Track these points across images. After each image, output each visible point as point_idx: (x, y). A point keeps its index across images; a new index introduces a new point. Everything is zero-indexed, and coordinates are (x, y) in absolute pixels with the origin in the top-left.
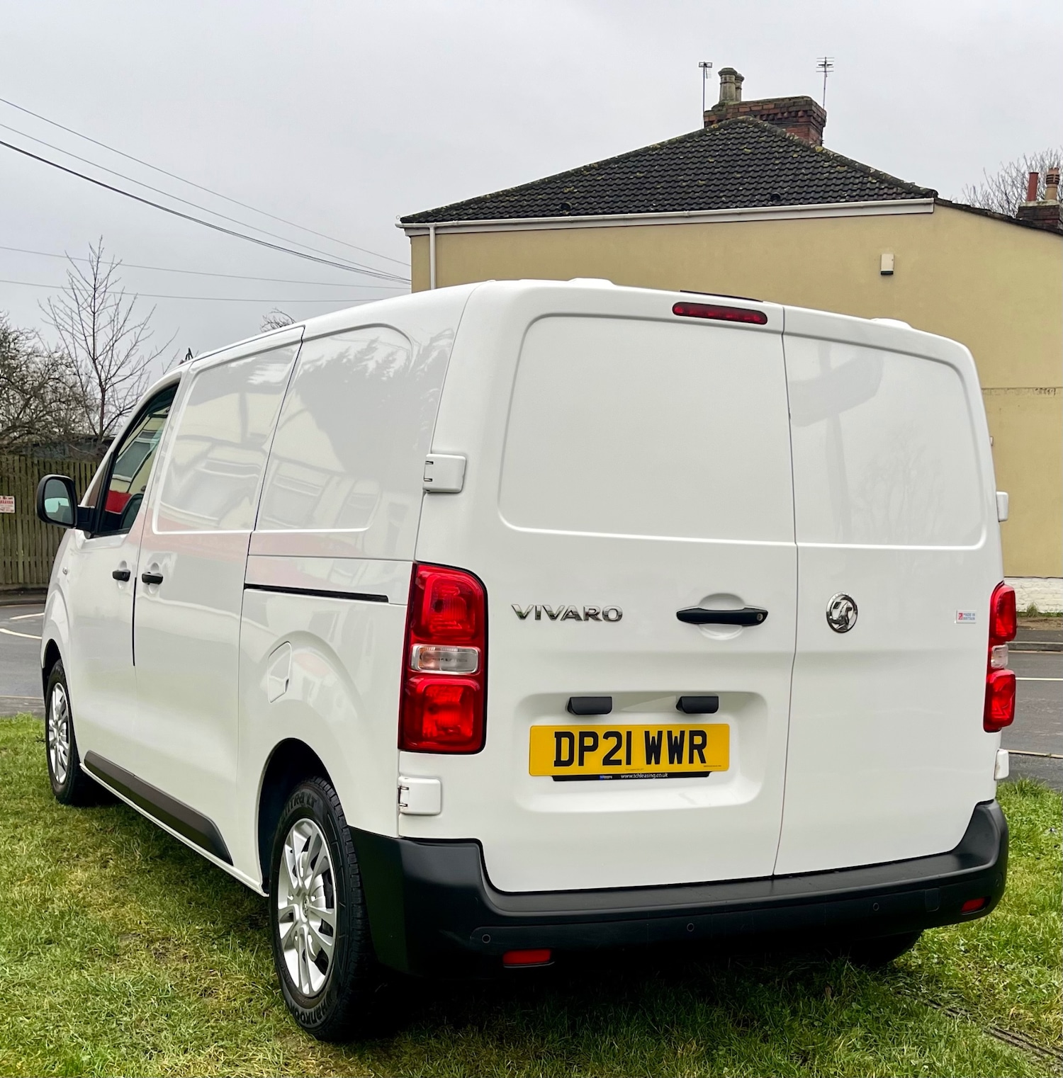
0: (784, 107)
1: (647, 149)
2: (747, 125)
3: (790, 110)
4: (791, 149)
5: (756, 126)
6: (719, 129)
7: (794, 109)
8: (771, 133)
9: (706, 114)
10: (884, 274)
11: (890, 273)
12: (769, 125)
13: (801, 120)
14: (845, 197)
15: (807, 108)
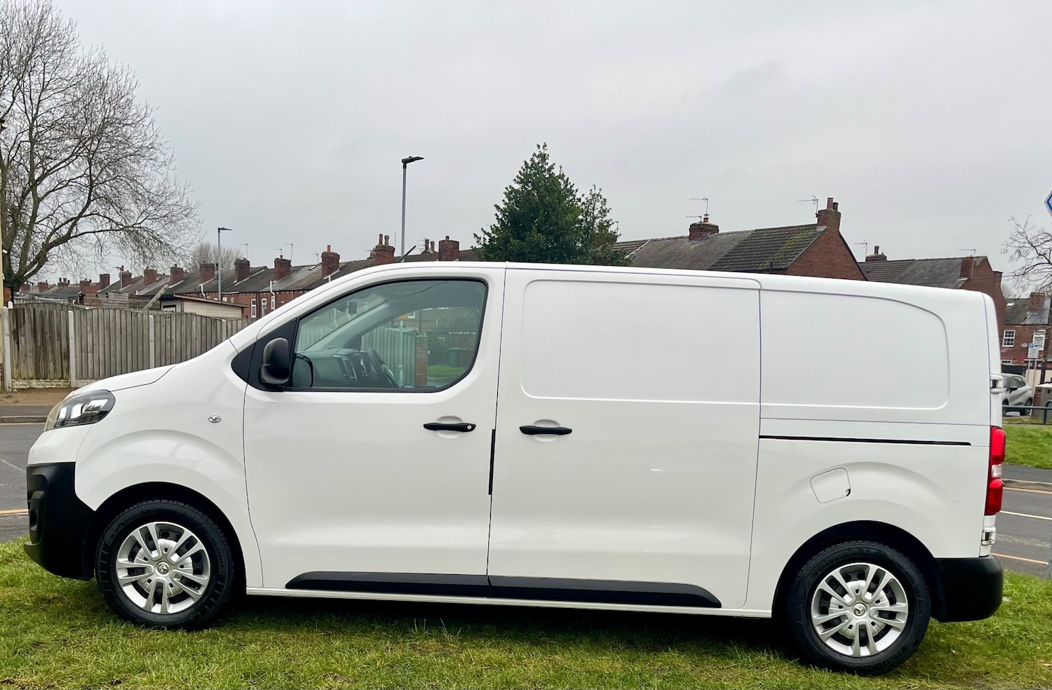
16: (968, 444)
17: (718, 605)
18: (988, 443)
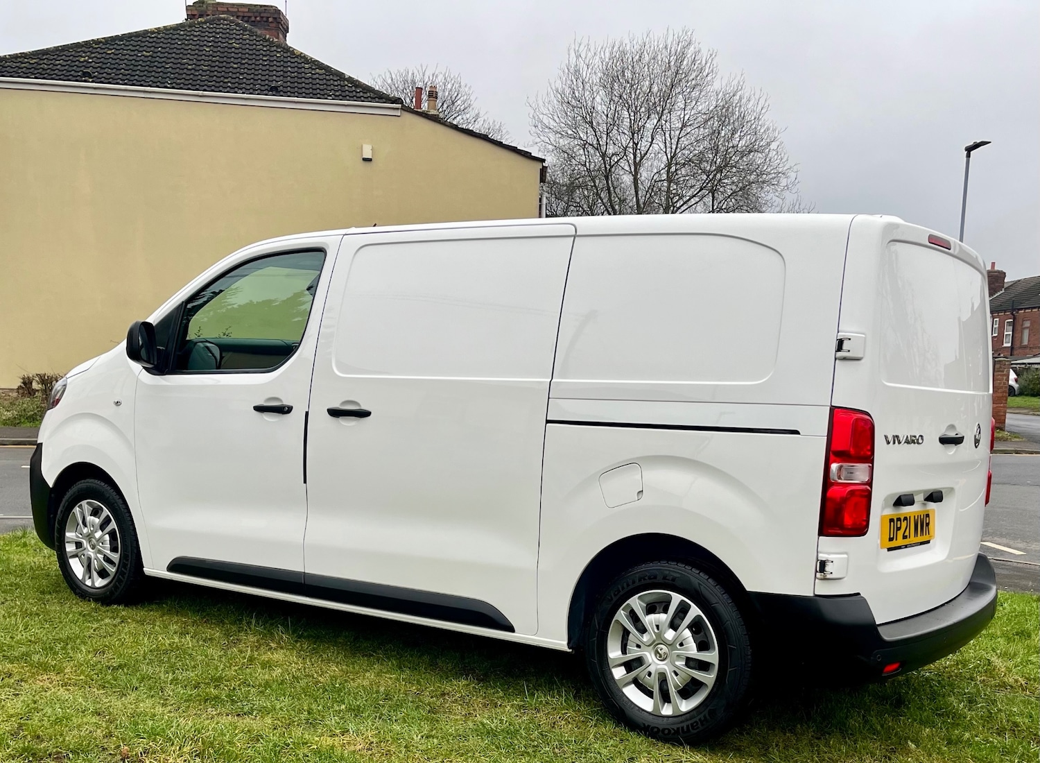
0: (257, 12)
1: (146, 32)
2: (228, 22)
3: (262, 15)
4: (273, 49)
5: (237, 25)
6: (205, 23)
7: (265, 15)
8: (252, 34)
9: (188, 8)
10: (365, 160)
11: (370, 160)
12: (249, 26)
13: (271, 25)
14: (330, 96)
15: (276, 16)
16: (797, 432)
17: (510, 629)
18: (826, 433)
